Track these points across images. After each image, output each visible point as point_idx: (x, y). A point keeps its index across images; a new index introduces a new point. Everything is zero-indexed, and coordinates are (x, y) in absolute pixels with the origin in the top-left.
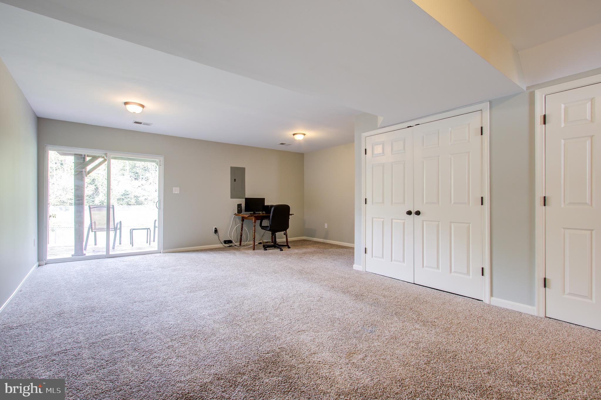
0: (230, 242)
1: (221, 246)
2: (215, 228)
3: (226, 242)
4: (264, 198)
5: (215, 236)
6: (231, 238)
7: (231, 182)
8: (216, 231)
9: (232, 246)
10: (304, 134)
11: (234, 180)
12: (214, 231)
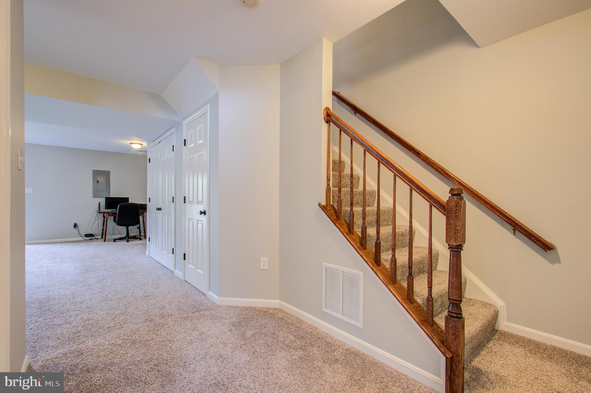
0: (92, 235)
1: (81, 239)
2: (75, 224)
3: (86, 236)
4: (129, 198)
5: (75, 231)
6: (92, 232)
7: (93, 184)
8: (75, 226)
9: (93, 239)
10: (141, 144)
11: (96, 182)
12: (73, 226)
